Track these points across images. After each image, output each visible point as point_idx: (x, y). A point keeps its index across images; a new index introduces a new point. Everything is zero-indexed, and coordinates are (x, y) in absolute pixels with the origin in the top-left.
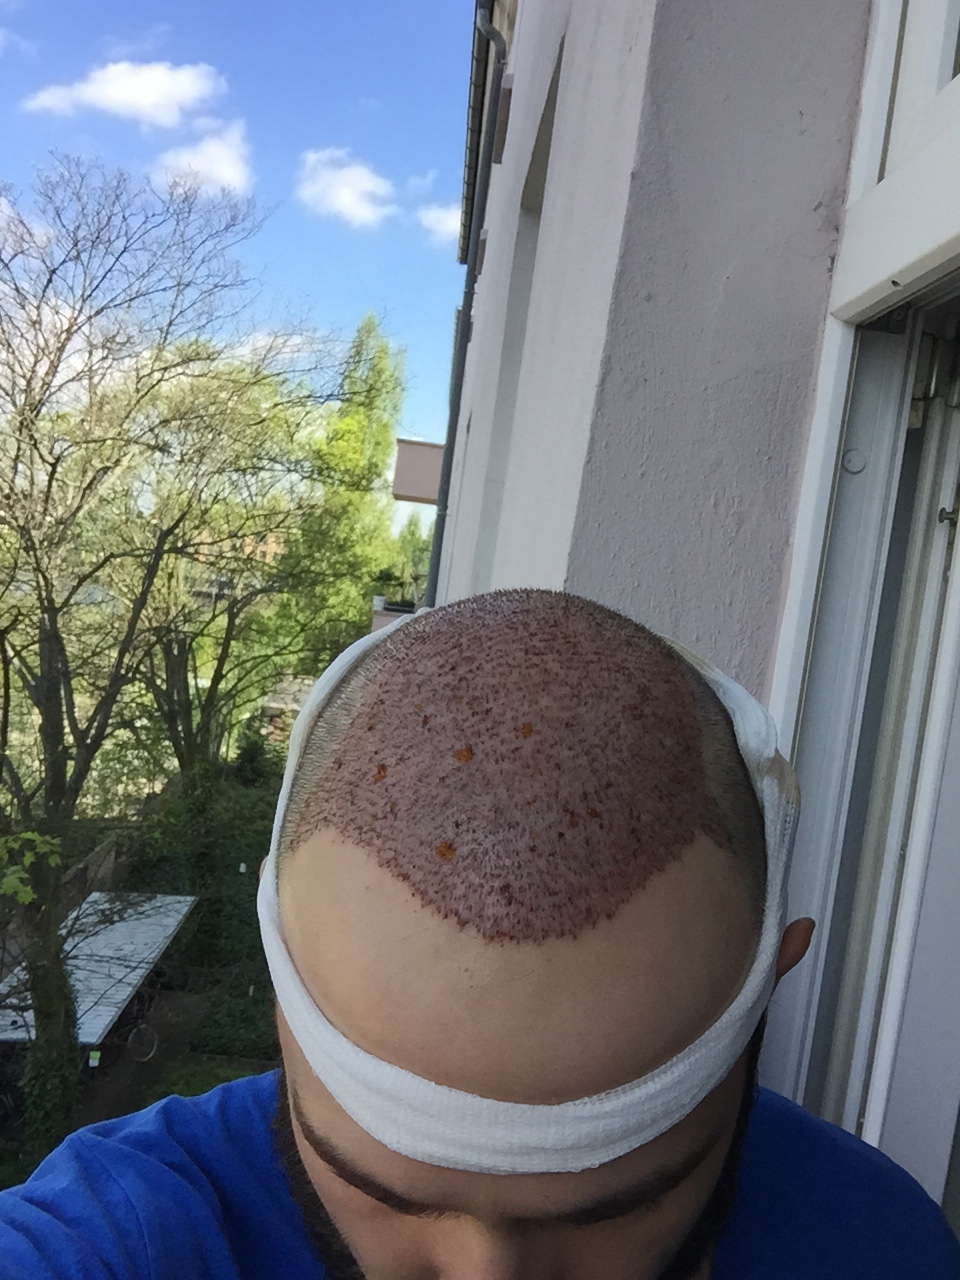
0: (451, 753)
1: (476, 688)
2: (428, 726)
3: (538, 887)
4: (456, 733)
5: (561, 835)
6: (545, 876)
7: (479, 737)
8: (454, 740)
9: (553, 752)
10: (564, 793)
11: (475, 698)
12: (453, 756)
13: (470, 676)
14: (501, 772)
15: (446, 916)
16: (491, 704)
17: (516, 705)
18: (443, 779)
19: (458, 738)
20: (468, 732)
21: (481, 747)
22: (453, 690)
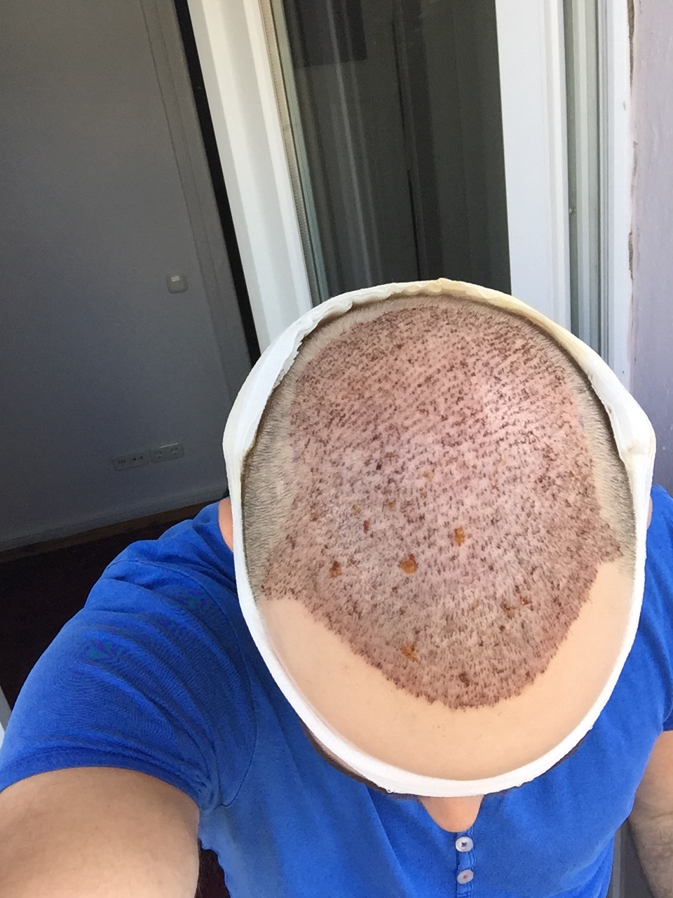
0: (397, 563)
1: (405, 492)
2: (369, 532)
3: (489, 670)
4: (398, 541)
5: (502, 628)
6: (492, 661)
7: (419, 546)
8: (397, 549)
9: (484, 554)
10: (500, 592)
11: (408, 504)
12: (399, 566)
13: (397, 477)
14: (445, 581)
15: (418, 696)
16: (423, 510)
17: (444, 509)
18: (395, 589)
19: (399, 546)
20: (409, 540)
21: (422, 557)
22: (384, 493)
